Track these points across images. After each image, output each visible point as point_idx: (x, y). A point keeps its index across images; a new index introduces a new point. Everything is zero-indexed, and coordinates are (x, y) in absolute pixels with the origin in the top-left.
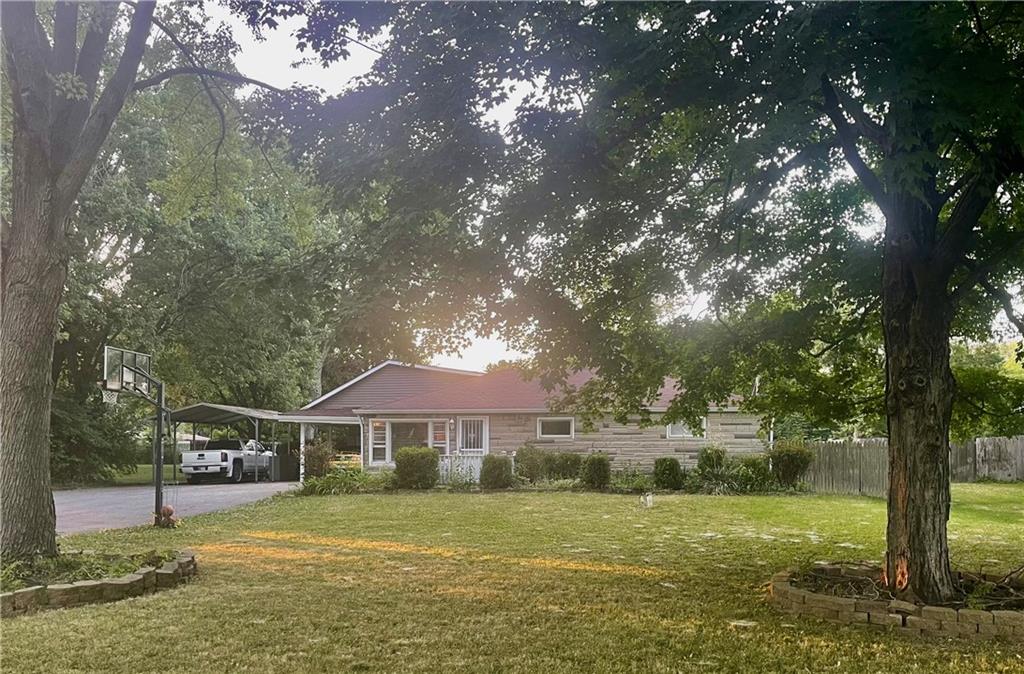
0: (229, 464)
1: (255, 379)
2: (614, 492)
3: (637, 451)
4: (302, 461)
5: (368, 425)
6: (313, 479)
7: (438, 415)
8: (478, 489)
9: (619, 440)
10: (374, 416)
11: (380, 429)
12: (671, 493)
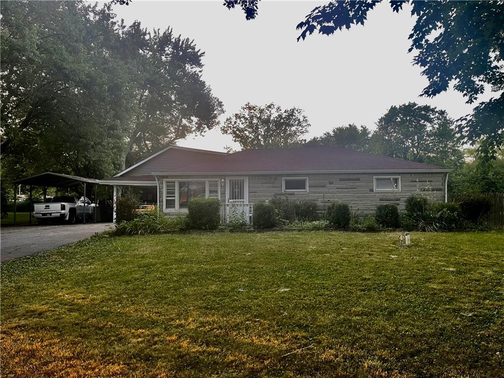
0: (66, 211)
1: (87, 163)
2: (354, 230)
3: (352, 200)
4: (115, 209)
5: (162, 184)
6: (124, 223)
7: (213, 176)
8: (252, 229)
9: (340, 192)
10: (167, 177)
11: (170, 186)
12: (394, 231)
